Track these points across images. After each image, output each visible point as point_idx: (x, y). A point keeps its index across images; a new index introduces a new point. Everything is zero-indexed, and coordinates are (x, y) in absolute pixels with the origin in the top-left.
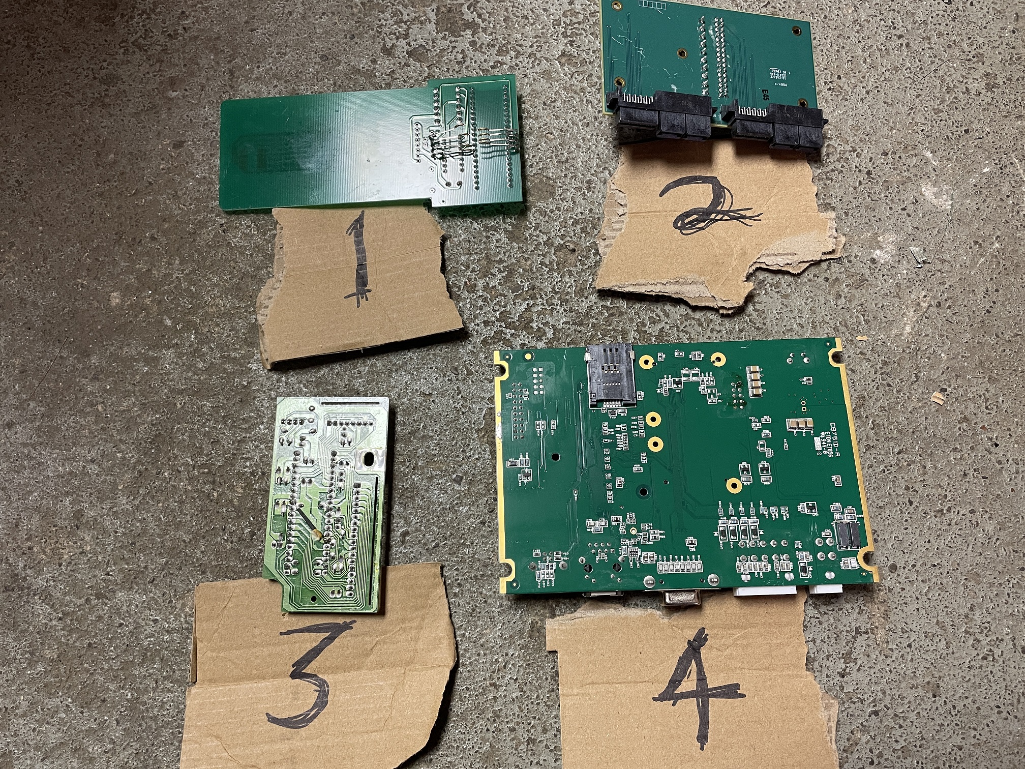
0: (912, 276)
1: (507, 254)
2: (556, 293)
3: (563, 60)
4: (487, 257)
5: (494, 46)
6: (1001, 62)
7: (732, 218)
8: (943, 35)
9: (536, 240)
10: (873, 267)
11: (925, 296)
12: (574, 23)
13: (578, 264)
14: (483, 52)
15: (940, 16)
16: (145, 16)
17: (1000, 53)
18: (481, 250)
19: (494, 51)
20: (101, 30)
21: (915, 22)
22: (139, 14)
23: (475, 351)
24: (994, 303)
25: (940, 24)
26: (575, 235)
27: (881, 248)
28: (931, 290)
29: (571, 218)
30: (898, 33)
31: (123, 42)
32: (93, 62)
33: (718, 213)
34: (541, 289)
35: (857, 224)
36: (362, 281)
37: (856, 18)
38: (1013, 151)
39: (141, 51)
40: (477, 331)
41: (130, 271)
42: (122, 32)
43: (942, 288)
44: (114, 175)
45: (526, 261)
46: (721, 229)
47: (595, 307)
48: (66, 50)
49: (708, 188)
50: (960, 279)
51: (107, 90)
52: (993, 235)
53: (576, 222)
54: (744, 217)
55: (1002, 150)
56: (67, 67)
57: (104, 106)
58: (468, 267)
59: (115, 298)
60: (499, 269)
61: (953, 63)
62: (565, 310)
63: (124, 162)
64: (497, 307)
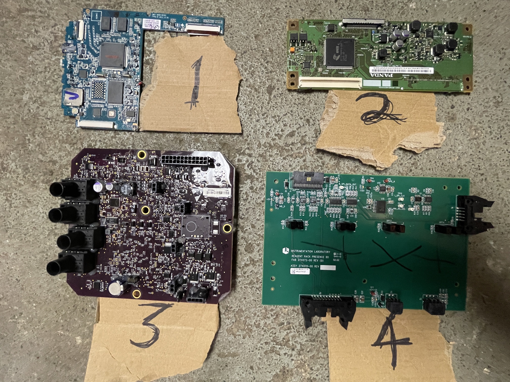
14: (257, 193)
15: (505, 160)
21: (491, 165)
30: (481, 172)
34: (293, 324)
37: (459, 164)
40: (262, 348)
48: (29, 201)
64: (271, 335)
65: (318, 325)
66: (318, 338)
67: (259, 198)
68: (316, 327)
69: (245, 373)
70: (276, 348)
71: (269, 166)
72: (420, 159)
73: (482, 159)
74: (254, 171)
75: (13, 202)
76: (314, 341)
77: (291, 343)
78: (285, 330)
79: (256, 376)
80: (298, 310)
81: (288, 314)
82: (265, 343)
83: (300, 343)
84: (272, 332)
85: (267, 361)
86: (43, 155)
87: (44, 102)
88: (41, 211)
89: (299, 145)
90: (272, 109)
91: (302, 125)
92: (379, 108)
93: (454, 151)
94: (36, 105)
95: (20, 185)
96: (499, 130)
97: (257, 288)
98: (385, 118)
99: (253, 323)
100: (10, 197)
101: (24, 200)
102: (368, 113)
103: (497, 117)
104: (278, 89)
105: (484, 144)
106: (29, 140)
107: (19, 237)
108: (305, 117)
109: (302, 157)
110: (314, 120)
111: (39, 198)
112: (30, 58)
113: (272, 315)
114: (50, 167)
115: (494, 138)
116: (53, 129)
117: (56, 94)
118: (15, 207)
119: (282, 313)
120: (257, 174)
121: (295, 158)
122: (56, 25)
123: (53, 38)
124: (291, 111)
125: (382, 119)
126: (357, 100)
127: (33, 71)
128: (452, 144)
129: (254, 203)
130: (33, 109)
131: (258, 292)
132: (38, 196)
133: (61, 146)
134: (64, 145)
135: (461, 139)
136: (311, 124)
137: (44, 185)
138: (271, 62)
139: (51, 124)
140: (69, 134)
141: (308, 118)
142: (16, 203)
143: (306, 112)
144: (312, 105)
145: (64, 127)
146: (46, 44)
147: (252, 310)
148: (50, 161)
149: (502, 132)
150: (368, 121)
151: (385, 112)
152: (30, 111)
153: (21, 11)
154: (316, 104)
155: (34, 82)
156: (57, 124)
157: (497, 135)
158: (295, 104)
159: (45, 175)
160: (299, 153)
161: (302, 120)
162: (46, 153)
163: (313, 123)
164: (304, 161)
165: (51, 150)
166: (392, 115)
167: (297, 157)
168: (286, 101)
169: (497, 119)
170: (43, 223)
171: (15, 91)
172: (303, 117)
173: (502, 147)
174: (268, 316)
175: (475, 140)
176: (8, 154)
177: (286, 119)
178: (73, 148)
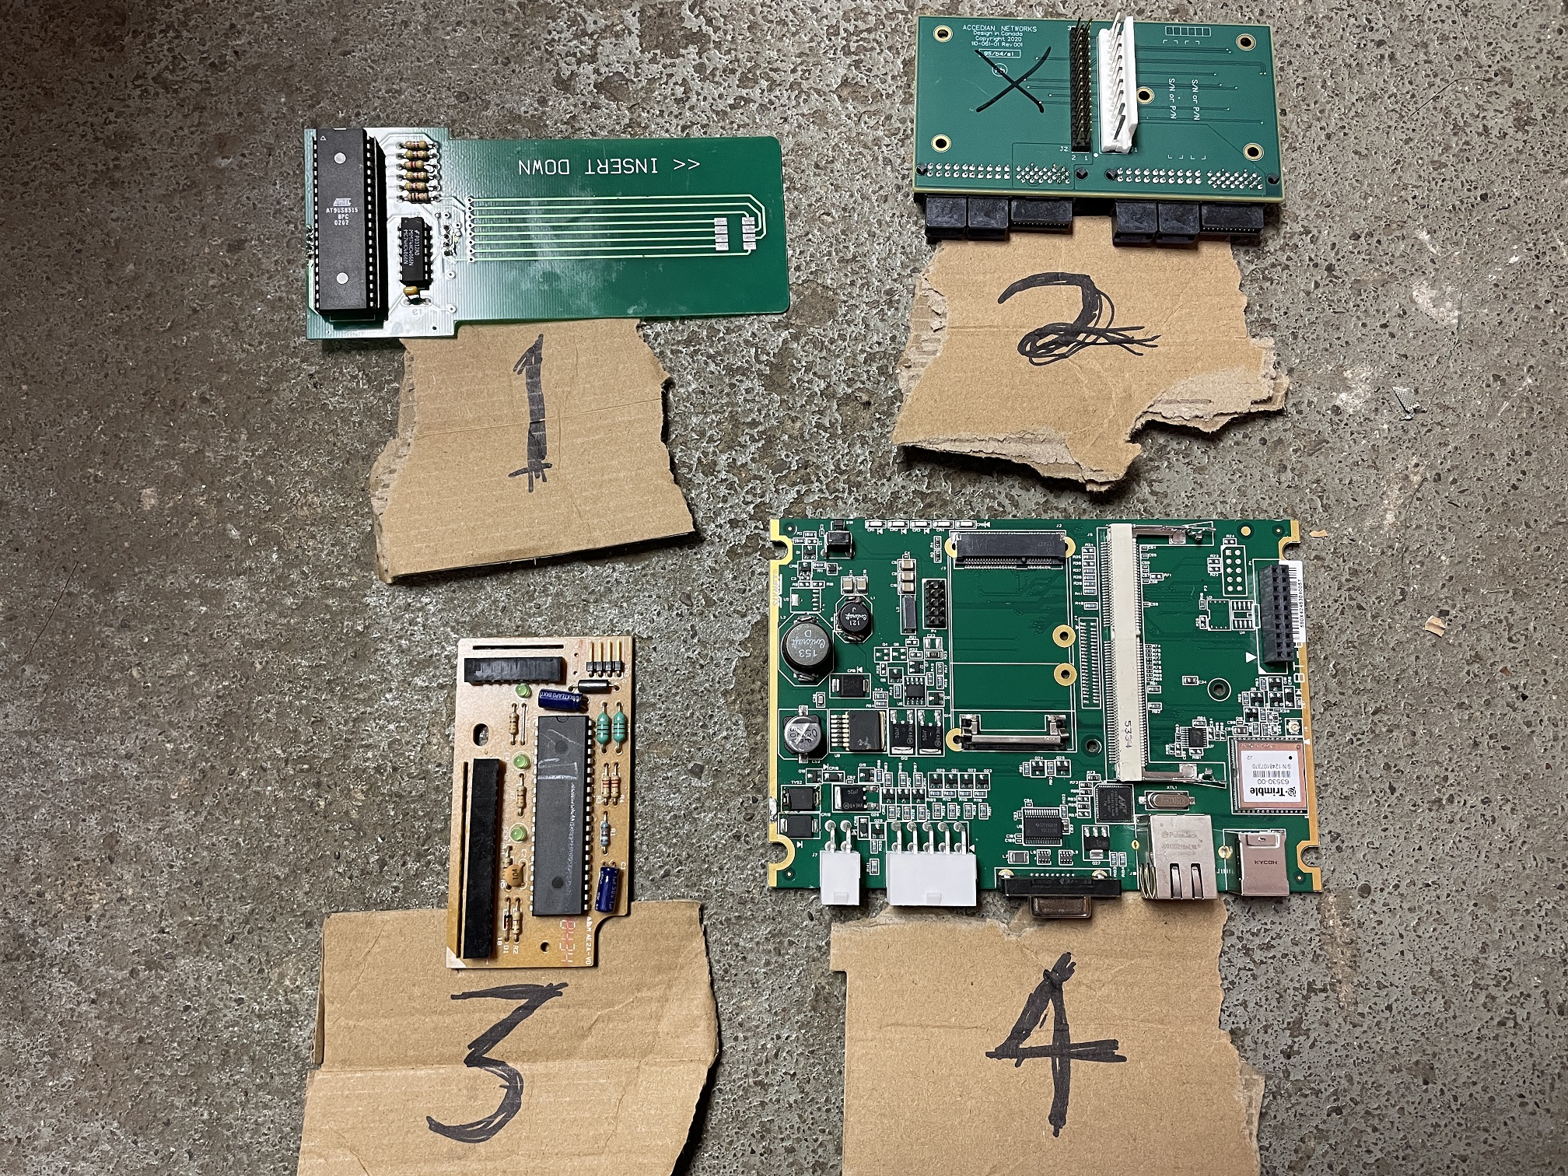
0: (1396, 433)
1: (763, 412)
2: (842, 473)
3: (845, 93)
4: (733, 417)
5: (733, 71)
6: (1539, 82)
7: (1112, 342)
8: (1448, 39)
9: (809, 389)
10: (1336, 419)
11: (1417, 465)
12: (862, 32)
13: (875, 425)
14: (717, 83)
15: (1444, 8)
16: (171, 34)
17: (1538, 68)
18: (722, 407)
19: (735, 80)
20: (103, 59)
21: (1403, 19)
22: (162, 31)
23: (717, 568)
24: (1524, 473)
25: (1443, 21)
26: (869, 379)
27: (1348, 389)
28: (1426, 455)
29: (863, 351)
30: (1377, 37)
31: (138, 77)
32: (93, 112)
33: (1090, 332)
34: (818, 467)
35: (1311, 351)
36: (537, 448)
37: (1309, 14)
38: (1557, 229)
39: (168, 93)
40: (720, 537)
41: (171, 453)
42: (135, 60)
43: (1444, 452)
44: (136, 299)
45: (793, 421)
46: (1093, 358)
47: (903, 493)
48: (48, 93)
49: (1076, 292)
50: (1471, 436)
51: (116, 159)
52: (1524, 364)
53: (870, 359)
54: (1131, 341)
55: (1538, 226)
56: (51, 121)
57: (114, 184)
58: (702, 434)
59: (149, 497)
60: (752, 436)
61: (1463, 85)
62: (857, 500)
63: (151, 276)
64: (749, 498)
84: (751, 492)
113: (753, 440)
119: (784, 432)
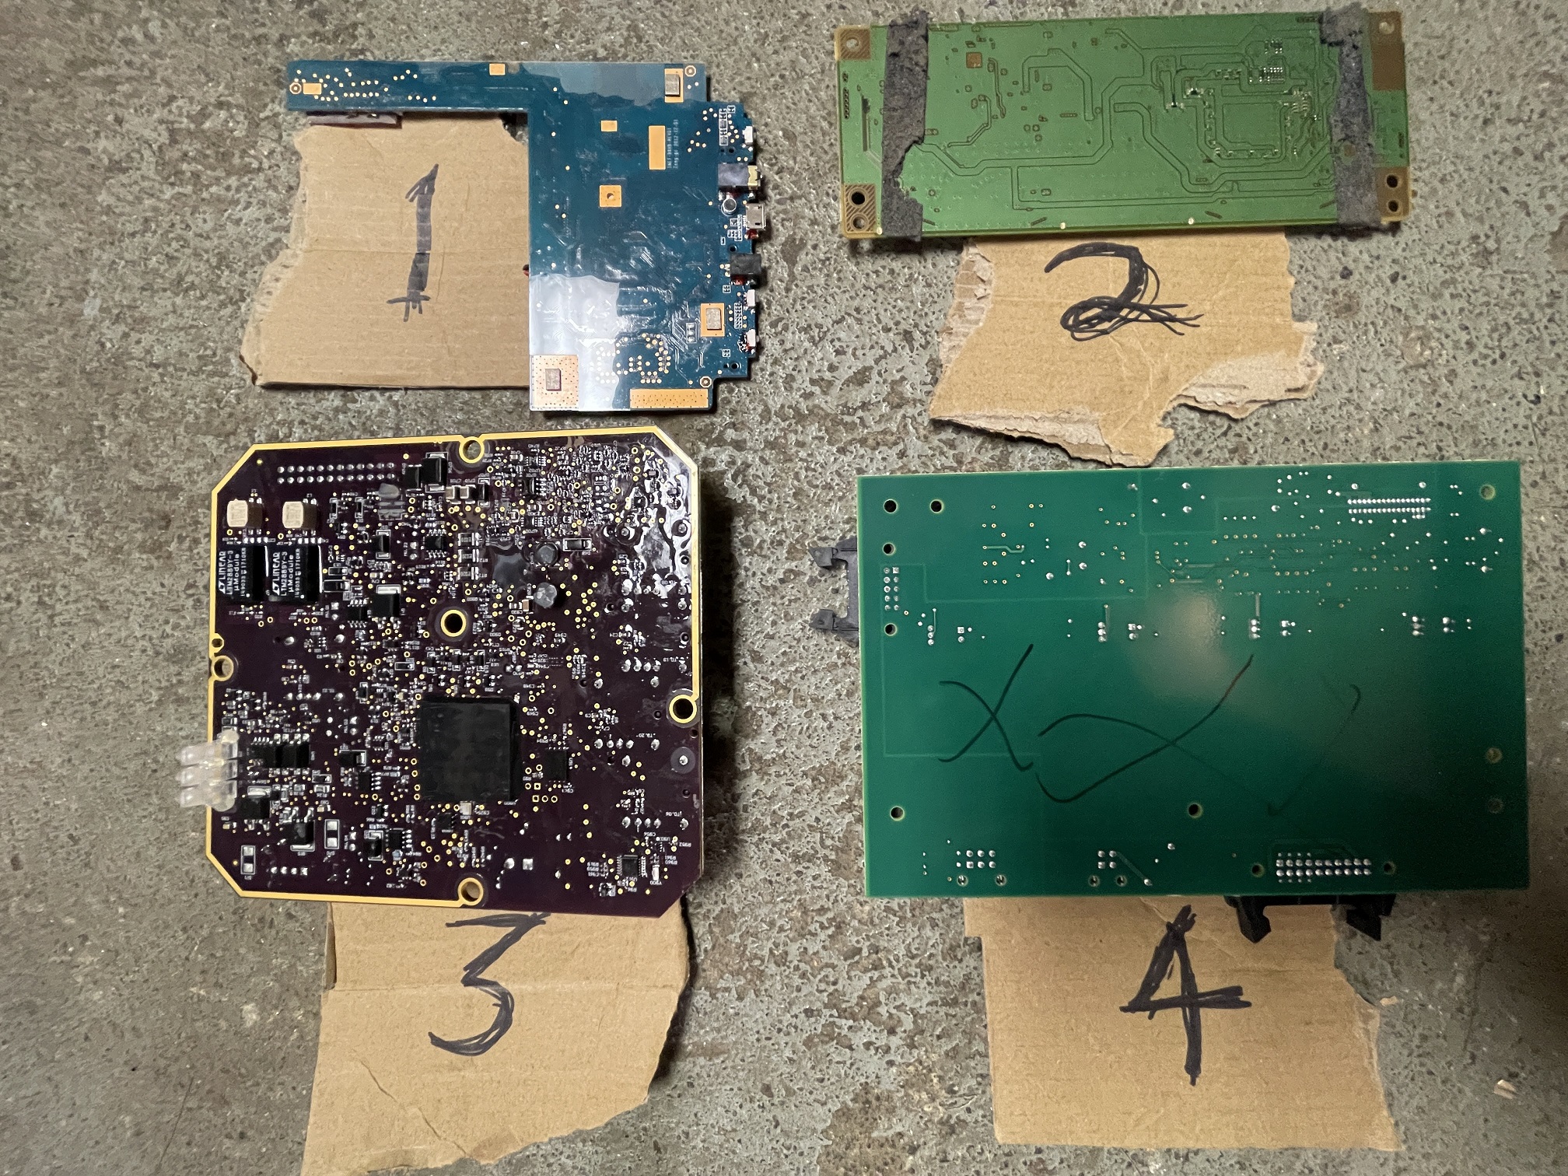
18: (790, 895)
32: (149, 625)
34: (888, 951)
40: (796, 1027)
41: (265, 968)
56: (110, 635)
58: (772, 924)
59: (250, 1012)
60: (821, 924)
65: (964, 954)
66: (966, 995)
67: (770, 571)
68: (961, 961)
69: (748, 1106)
70: (840, 1028)
71: (797, 476)
72: (1255, 435)
73: (1449, 427)
74: (753, 492)
75: (59, 607)
76: (955, 1002)
77: (883, 1010)
78: (866, 970)
79: (782, 1116)
80: (901, 907)
81: (872, 922)
82: (806, 1011)
83: (912, 1010)
84: (823, 980)
85: (813, 1068)
86: (143, 472)
87: (144, 320)
88: (138, 634)
89: (885, 408)
90: (798, 307)
91: (889, 348)
92: (1115, 289)
93: (1358, 407)
94: (122, 328)
95: (78, 559)
96: (1496, 336)
97: (774, 845)
98: (1136, 319)
99: (766, 952)
100: (49, 595)
101: (90, 603)
102: (1085, 306)
103: (1486, 299)
104: (815, 247)
105: (1451, 382)
106: (101, 428)
107: (76, 712)
108: (897, 323)
109: (896, 444)
110: (925, 334)
111: (130, 596)
112: (103, 198)
113: (823, 927)
114: (162, 504)
115: (1481, 362)
116: (167, 394)
117: (177, 295)
118: (63, 625)
119: (854, 917)
120: (761, 498)
121: (874, 449)
122: (172, 99)
123: (164, 138)
124: (858, 310)
125: (1126, 320)
126: (1048, 269)
127: (112, 233)
128: (1352, 384)
129: (757, 585)
130: (111, 340)
131: (778, 854)
132: (127, 590)
133: (192, 441)
134: (200, 439)
135: (1379, 368)
136: (916, 345)
137: (144, 556)
138: (791, 171)
139: (163, 381)
140: (215, 406)
141: (907, 327)
142: (66, 611)
143: (900, 311)
144: (917, 290)
145: (200, 387)
146: (147, 153)
147: (763, 912)
148: (160, 488)
149: (1504, 343)
150: (1082, 331)
151: (1135, 300)
152: (103, 345)
153: (75, 65)
154: (929, 285)
155: (114, 262)
156: (180, 378)
157: (1490, 352)
158: (866, 288)
159: (146, 527)
160: (884, 432)
161: (891, 334)
162: (148, 463)
163: (923, 342)
164: (902, 454)
165: (164, 454)
166: (1158, 308)
167: (878, 444)
168: (839, 279)
169: (1487, 304)
170: (145, 666)
171: (63, 293)
172: (891, 324)
173: (1506, 386)
174: (813, 927)
175: (1422, 371)
176: (43, 473)
177: (842, 335)
178: (225, 446)
